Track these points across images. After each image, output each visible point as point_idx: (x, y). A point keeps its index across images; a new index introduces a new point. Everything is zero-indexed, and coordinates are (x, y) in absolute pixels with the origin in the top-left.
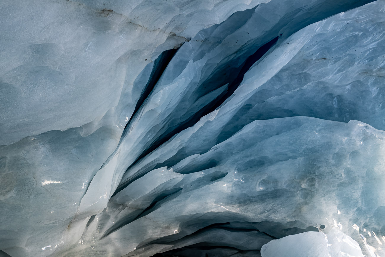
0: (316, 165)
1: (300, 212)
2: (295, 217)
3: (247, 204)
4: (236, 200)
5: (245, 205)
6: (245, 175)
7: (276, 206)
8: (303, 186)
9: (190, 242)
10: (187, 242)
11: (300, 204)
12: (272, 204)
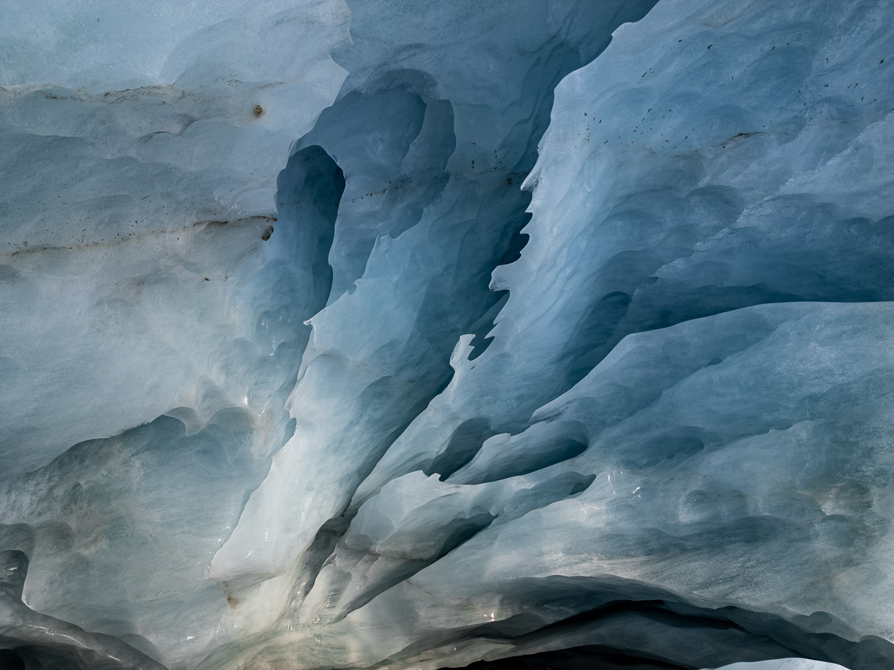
0: (856, 443)
1: (830, 588)
2: (813, 601)
3: (669, 558)
4: (635, 544)
5: (664, 559)
6: (646, 478)
7: (752, 567)
8: (828, 508)
9: (556, 643)
10: (550, 642)
11: (827, 563)
12: (741, 559)
